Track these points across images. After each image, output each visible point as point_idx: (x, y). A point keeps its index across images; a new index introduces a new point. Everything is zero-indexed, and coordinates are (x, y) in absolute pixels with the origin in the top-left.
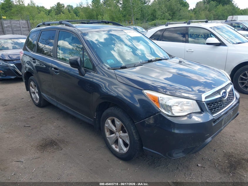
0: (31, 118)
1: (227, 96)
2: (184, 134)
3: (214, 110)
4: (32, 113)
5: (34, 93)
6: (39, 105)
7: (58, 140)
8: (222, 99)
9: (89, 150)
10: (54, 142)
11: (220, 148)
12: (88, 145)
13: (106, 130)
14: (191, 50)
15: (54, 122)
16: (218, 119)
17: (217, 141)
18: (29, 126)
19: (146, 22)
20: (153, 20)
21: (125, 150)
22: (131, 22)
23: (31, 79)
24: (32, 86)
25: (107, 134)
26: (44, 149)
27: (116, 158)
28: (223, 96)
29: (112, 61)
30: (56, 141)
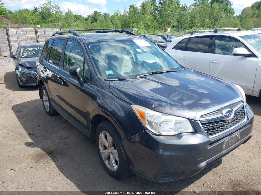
0: (39, 126)
1: (232, 116)
2: (170, 156)
3: (212, 131)
4: (41, 121)
5: (46, 101)
6: (49, 114)
7: (56, 151)
8: (224, 119)
9: (84, 164)
10: (52, 152)
11: (228, 174)
12: (84, 158)
13: (100, 145)
14: (217, 61)
15: (59, 132)
16: (217, 141)
17: (226, 165)
18: (33, 134)
19: (183, 30)
20: (191, 27)
21: (116, 167)
22: (167, 30)
23: (43, 87)
24: (44, 94)
25: (101, 149)
26: (40, 159)
27: (108, 176)
28: (227, 115)
29: (111, 72)
30: (55, 151)
